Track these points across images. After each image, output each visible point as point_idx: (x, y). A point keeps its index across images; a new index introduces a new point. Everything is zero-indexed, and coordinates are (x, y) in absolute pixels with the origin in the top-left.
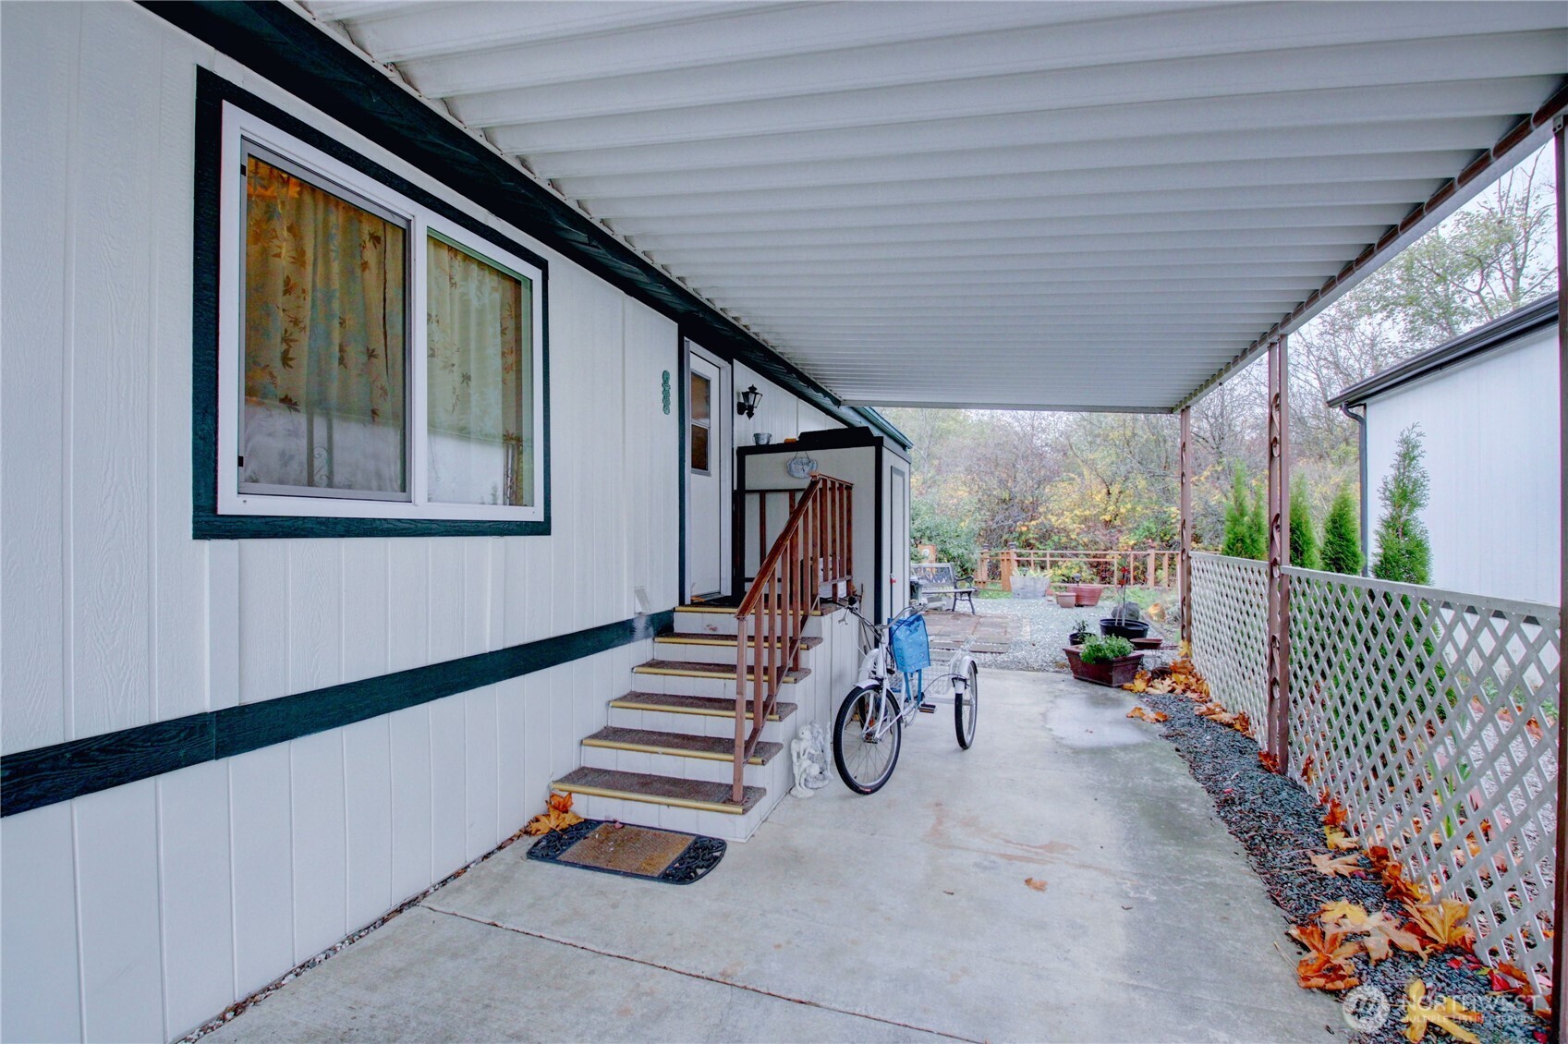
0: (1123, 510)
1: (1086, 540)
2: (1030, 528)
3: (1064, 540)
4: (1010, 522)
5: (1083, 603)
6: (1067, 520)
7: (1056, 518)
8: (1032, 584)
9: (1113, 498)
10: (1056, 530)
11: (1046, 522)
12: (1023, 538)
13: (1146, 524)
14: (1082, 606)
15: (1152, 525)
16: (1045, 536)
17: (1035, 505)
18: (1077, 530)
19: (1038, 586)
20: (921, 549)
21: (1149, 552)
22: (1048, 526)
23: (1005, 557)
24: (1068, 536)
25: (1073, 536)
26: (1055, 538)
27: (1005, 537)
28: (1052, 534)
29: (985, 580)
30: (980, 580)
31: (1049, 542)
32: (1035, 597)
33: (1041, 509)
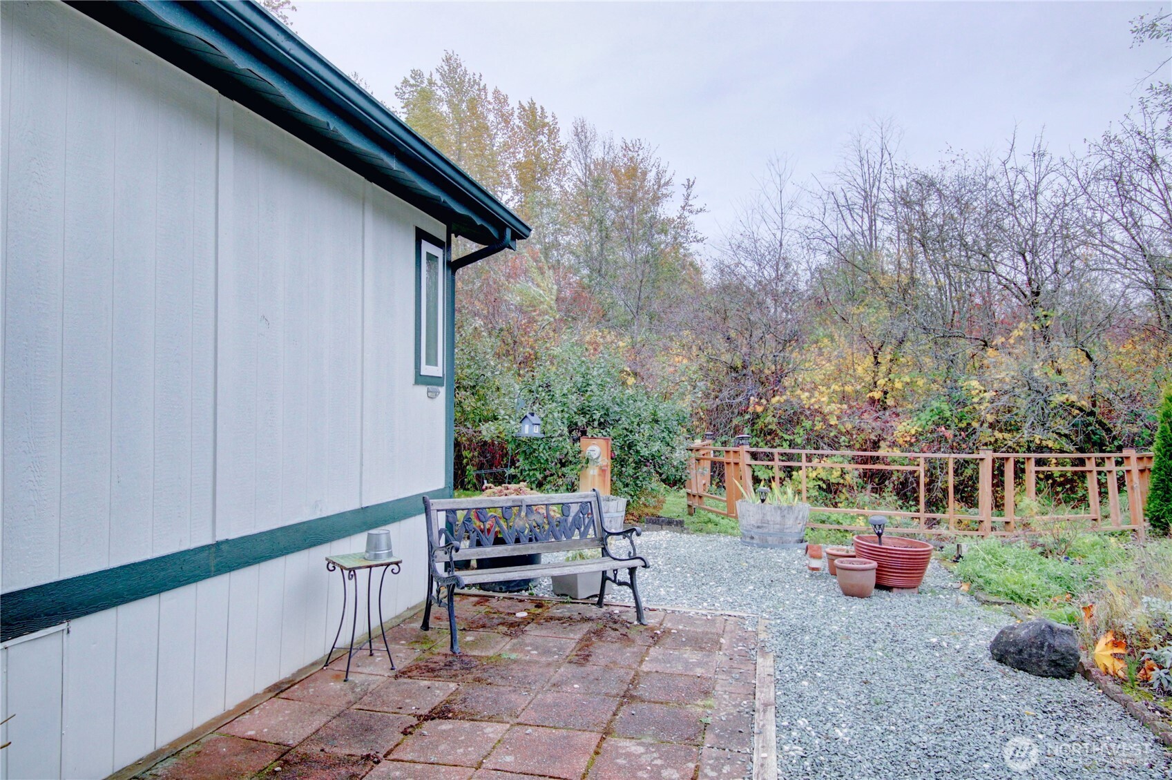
0: (898, 385)
1: (849, 427)
2: (771, 409)
3: (819, 426)
4: (740, 399)
5: (890, 583)
6: (823, 399)
7: (807, 394)
8: (778, 519)
9: (883, 368)
10: (808, 413)
11: (794, 400)
12: (759, 423)
13: (935, 404)
14: (889, 589)
15: (945, 407)
16: (791, 420)
17: (779, 377)
18: (837, 412)
19: (790, 522)
20: (588, 445)
21: (981, 455)
22: (796, 408)
23: (732, 459)
24: (825, 420)
25: (833, 421)
26: (808, 424)
27: (735, 422)
28: (802, 417)
29: (701, 492)
30: (695, 492)
31: (798, 429)
32: (782, 544)
33: (787, 382)
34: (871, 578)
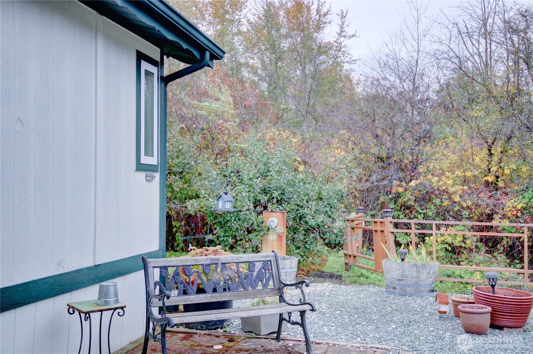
0: (507, 171)
1: (469, 203)
2: (409, 190)
3: (446, 203)
4: (386, 182)
5: (502, 324)
6: (448, 182)
7: (436, 178)
8: (415, 274)
9: (495, 159)
10: (437, 192)
11: (427, 183)
12: (400, 201)
14: (501, 328)
16: (425, 198)
17: (415, 165)
18: (460, 192)
19: (423, 276)
23: (379, 228)
24: (450, 198)
25: (457, 199)
26: (437, 201)
27: (382, 199)
28: (433, 196)
29: (355, 253)
30: (350, 253)
31: (430, 205)
32: (418, 293)
33: (421, 169)
34: (487, 320)
